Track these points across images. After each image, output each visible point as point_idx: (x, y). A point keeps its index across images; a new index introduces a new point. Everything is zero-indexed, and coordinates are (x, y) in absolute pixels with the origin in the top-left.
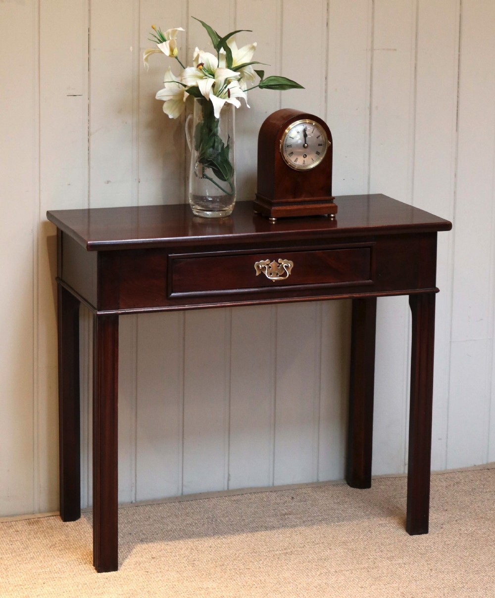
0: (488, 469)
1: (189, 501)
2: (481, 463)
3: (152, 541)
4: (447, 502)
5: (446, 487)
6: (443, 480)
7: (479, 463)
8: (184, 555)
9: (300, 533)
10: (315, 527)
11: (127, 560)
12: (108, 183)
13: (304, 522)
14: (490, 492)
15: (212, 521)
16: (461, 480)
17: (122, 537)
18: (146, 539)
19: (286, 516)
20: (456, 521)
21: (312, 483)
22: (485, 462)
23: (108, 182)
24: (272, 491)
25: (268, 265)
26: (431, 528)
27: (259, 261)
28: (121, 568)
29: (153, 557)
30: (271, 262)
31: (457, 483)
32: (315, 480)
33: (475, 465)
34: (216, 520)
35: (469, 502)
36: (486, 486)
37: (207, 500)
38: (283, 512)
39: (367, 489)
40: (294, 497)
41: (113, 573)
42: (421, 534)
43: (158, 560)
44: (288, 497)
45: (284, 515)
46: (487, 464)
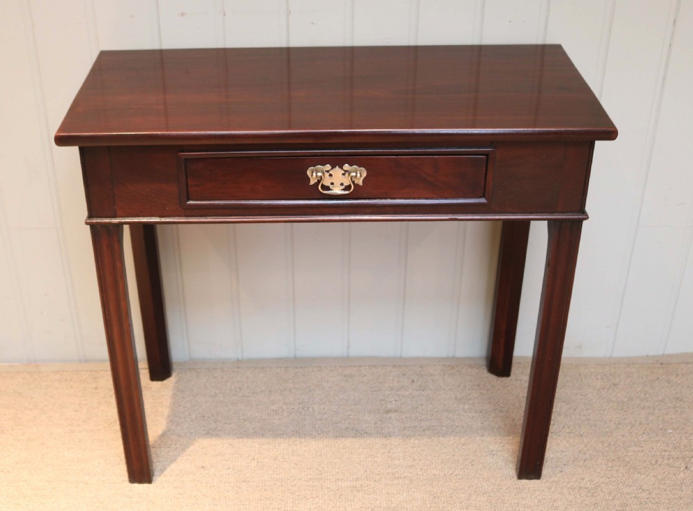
0: (662, 364)
1: (297, 368)
2: (655, 354)
4: (589, 420)
5: (599, 390)
6: (599, 377)
7: (653, 352)
8: (239, 468)
9: (389, 452)
10: (412, 441)
11: (173, 466)
12: (182, 15)
13: (405, 429)
14: (649, 407)
15: (303, 409)
16: (620, 381)
17: (192, 421)
18: (215, 430)
19: (389, 415)
20: (585, 461)
21: (446, 359)
22: (661, 353)
24: (394, 366)
25: (328, 171)
26: (543, 477)
27: (314, 166)
28: (158, 480)
29: (204, 465)
30: (332, 168)
31: (615, 385)
32: (451, 355)
33: (647, 356)
34: (308, 408)
35: (615, 424)
36: (647, 396)
37: (318, 368)
38: (389, 406)
39: (505, 379)
40: (415, 380)
41: (146, 486)
42: (531, 479)
43: (206, 472)
44: (408, 378)
45: (388, 412)
46: (663, 355)
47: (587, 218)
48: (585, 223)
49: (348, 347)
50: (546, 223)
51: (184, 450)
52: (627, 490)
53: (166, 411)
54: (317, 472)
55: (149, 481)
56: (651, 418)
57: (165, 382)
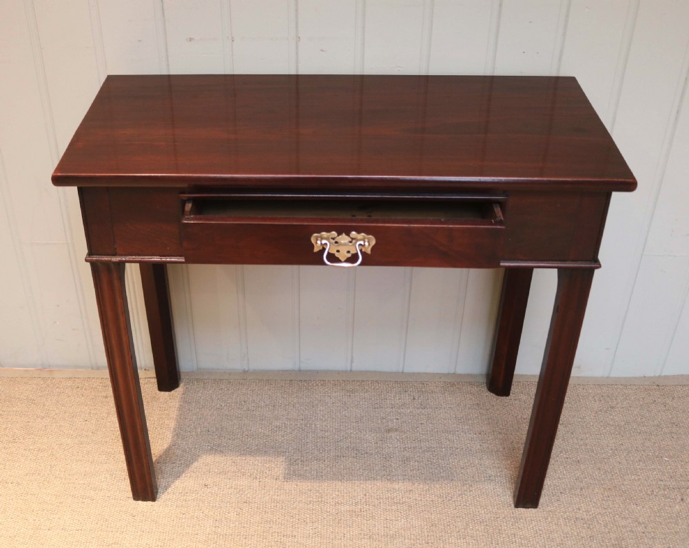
0: (658, 386)
1: (301, 381)
3: (222, 452)
4: (586, 445)
5: (596, 412)
6: (596, 399)
8: (241, 487)
11: (177, 483)
12: (190, 41)
13: (405, 449)
14: (645, 432)
15: (306, 425)
17: (198, 435)
18: (219, 446)
19: (390, 434)
20: (581, 489)
21: (447, 375)
22: (657, 375)
23: (191, 39)
24: (397, 382)
26: (540, 506)
28: (163, 497)
29: (207, 483)
31: (612, 407)
32: (452, 371)
33: (645, 377)
34: (311, 424)
35: (611, 449)
36: (644, 420)
37: (322, 382)
38: (390, 425)
39: (504, 398)
40: (417, 398)
41: (150, 503)
42: (528, 508)
43: (209, 490)
44: (409, 395)
45: (389, 431)
46: (660, 377)
47: (600, 266)
48: (596, 271)
49: (352, 362)
50: (556, 271)
51: (188, 466)
52: (624, 523)
53: (172, 424)
54: (317, 494)
55: (154, 499)
56: (648, 444)
57: (173, 392)
